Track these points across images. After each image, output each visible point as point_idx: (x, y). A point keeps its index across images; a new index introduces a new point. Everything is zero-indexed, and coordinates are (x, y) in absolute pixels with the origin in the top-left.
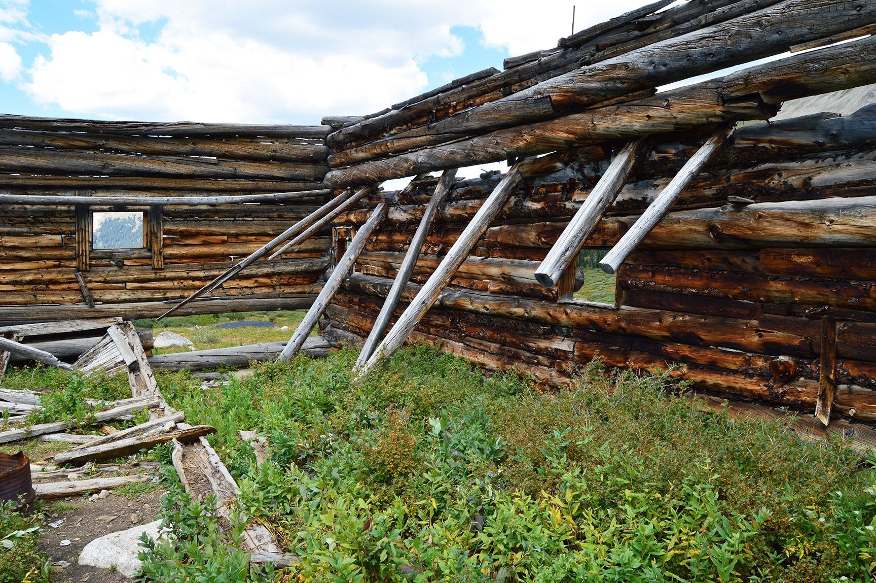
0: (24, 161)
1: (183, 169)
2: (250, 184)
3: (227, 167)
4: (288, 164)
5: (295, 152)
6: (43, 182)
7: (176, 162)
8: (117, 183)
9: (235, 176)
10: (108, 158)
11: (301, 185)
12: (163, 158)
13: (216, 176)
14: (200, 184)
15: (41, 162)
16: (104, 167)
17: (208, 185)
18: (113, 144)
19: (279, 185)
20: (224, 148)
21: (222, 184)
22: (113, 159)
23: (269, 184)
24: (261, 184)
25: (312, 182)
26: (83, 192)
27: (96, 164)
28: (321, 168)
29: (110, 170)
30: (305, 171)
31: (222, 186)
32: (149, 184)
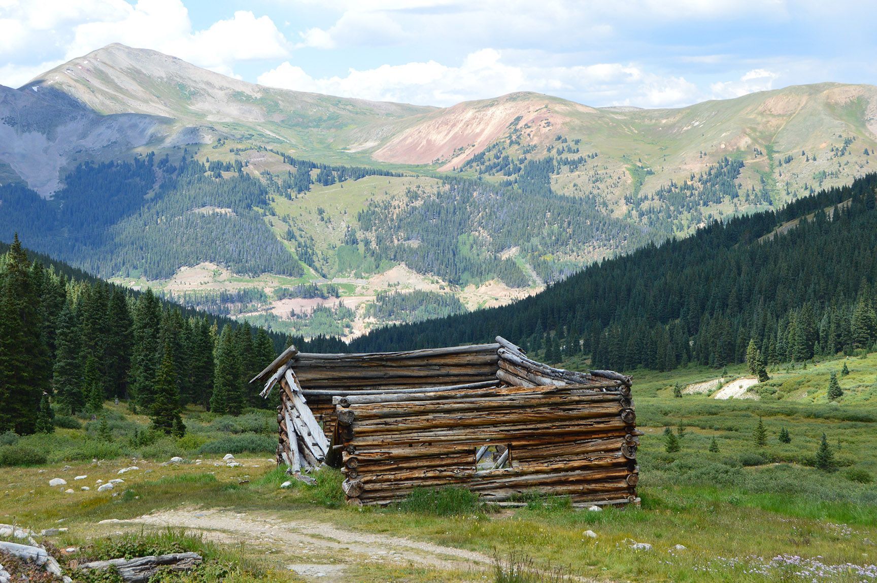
0: (350, 374)
1: (422, 373)
2: (456, 379)
3: (444, 371)
4: (476, 367)
5: (480, 360)
6: (358, 384)
7: (419, 370)
8: (391, 382)
9: (448, 375)
10: (386, 370)
11: (483, 378)
12: (412, 368)
13: (438, 376)
14: (430, 381)
15: (357, 374)
16: (385, 375)
17: (434, 381)
18: (389, 364)
19: (471, 379)
20: (442, 361)
21: (441, 380)
22: (389, 370)
23: (466, 378)
24: (462, 378)
25: (489, 376)
26: (375, 387)
27: (381, 374)
28: (494, 368)
29: (388, 376)
30: (486, 370)
31: (441, 381)
32: (405, 382)
